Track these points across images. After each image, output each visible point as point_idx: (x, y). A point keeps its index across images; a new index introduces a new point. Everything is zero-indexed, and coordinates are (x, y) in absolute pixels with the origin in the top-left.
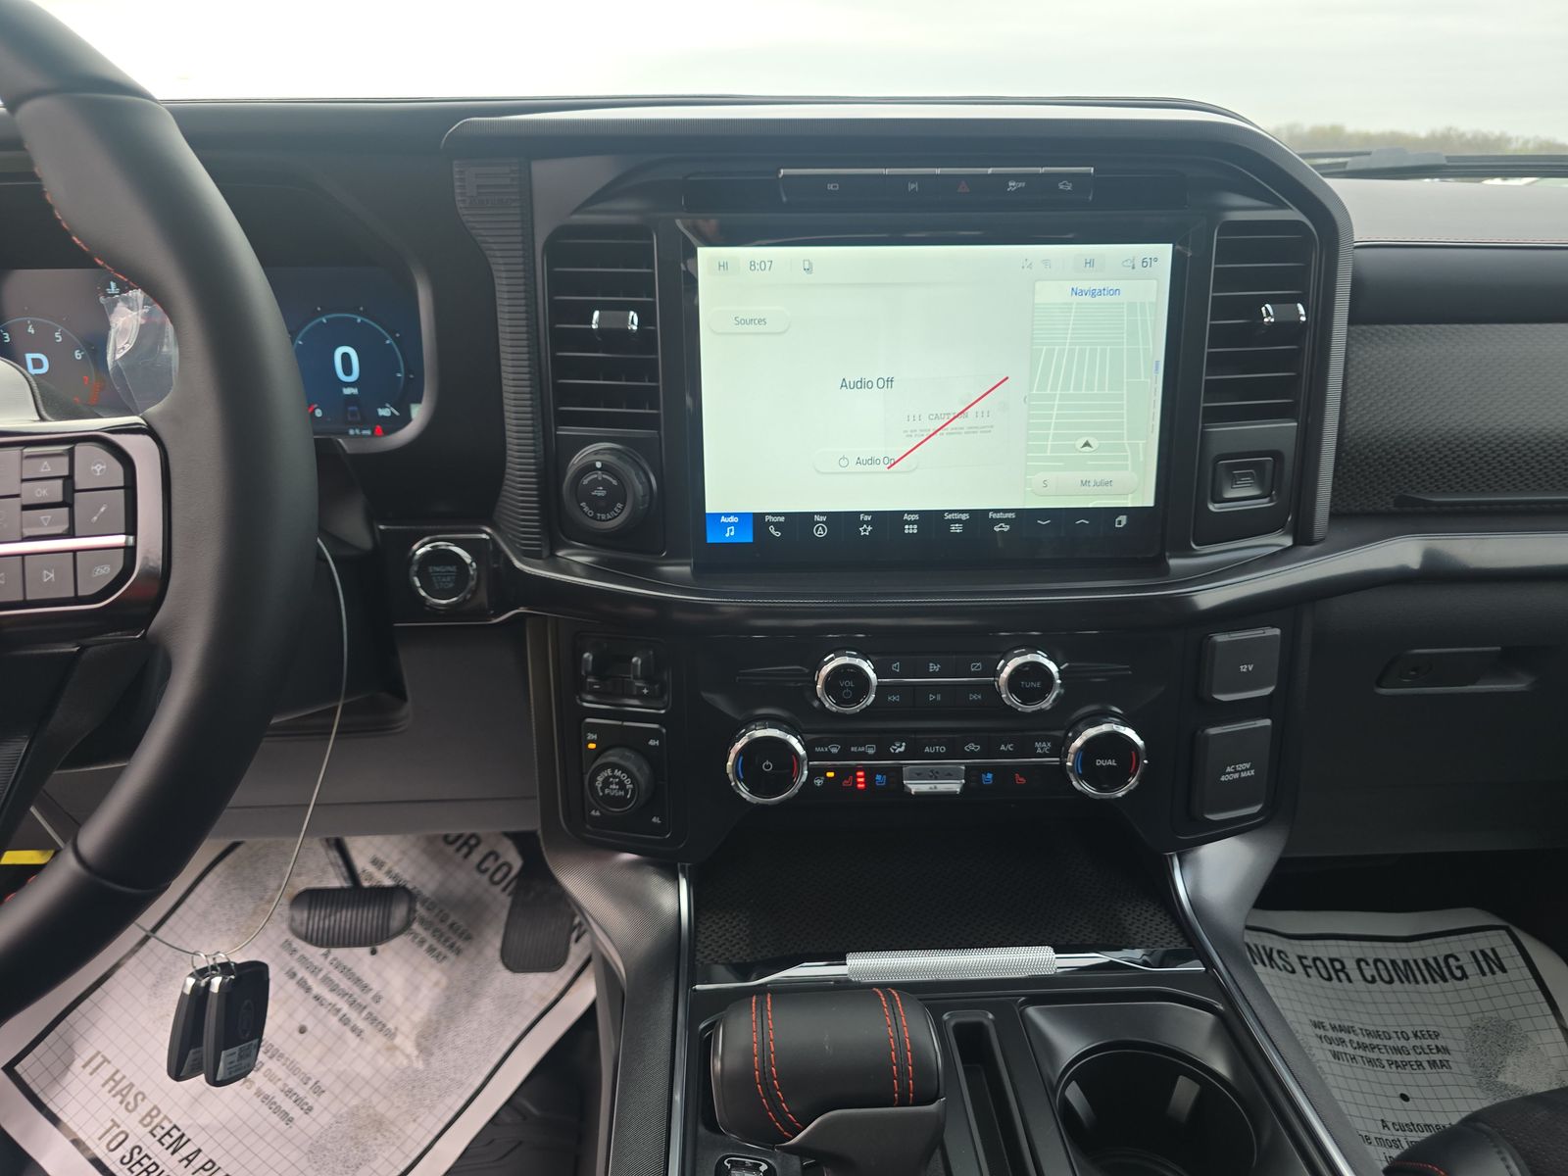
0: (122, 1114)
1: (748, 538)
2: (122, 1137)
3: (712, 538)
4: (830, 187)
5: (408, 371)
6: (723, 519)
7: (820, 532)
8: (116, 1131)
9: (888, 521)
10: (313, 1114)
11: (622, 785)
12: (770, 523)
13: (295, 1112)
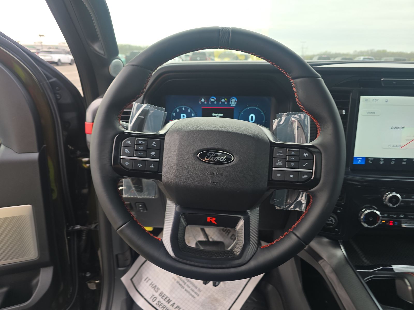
0: (154, 293)
1: (363, 163)
2: (155, 299)
3: (355, 163)
4: (394, 83)
5: (266, 120)
6: (358, 159)
7: (382, 163)
8: (153, 297)
9: (399, 161)
10: (200, 296)
11: (332, 221)
12: (369, 160)
13: (195, 295)
